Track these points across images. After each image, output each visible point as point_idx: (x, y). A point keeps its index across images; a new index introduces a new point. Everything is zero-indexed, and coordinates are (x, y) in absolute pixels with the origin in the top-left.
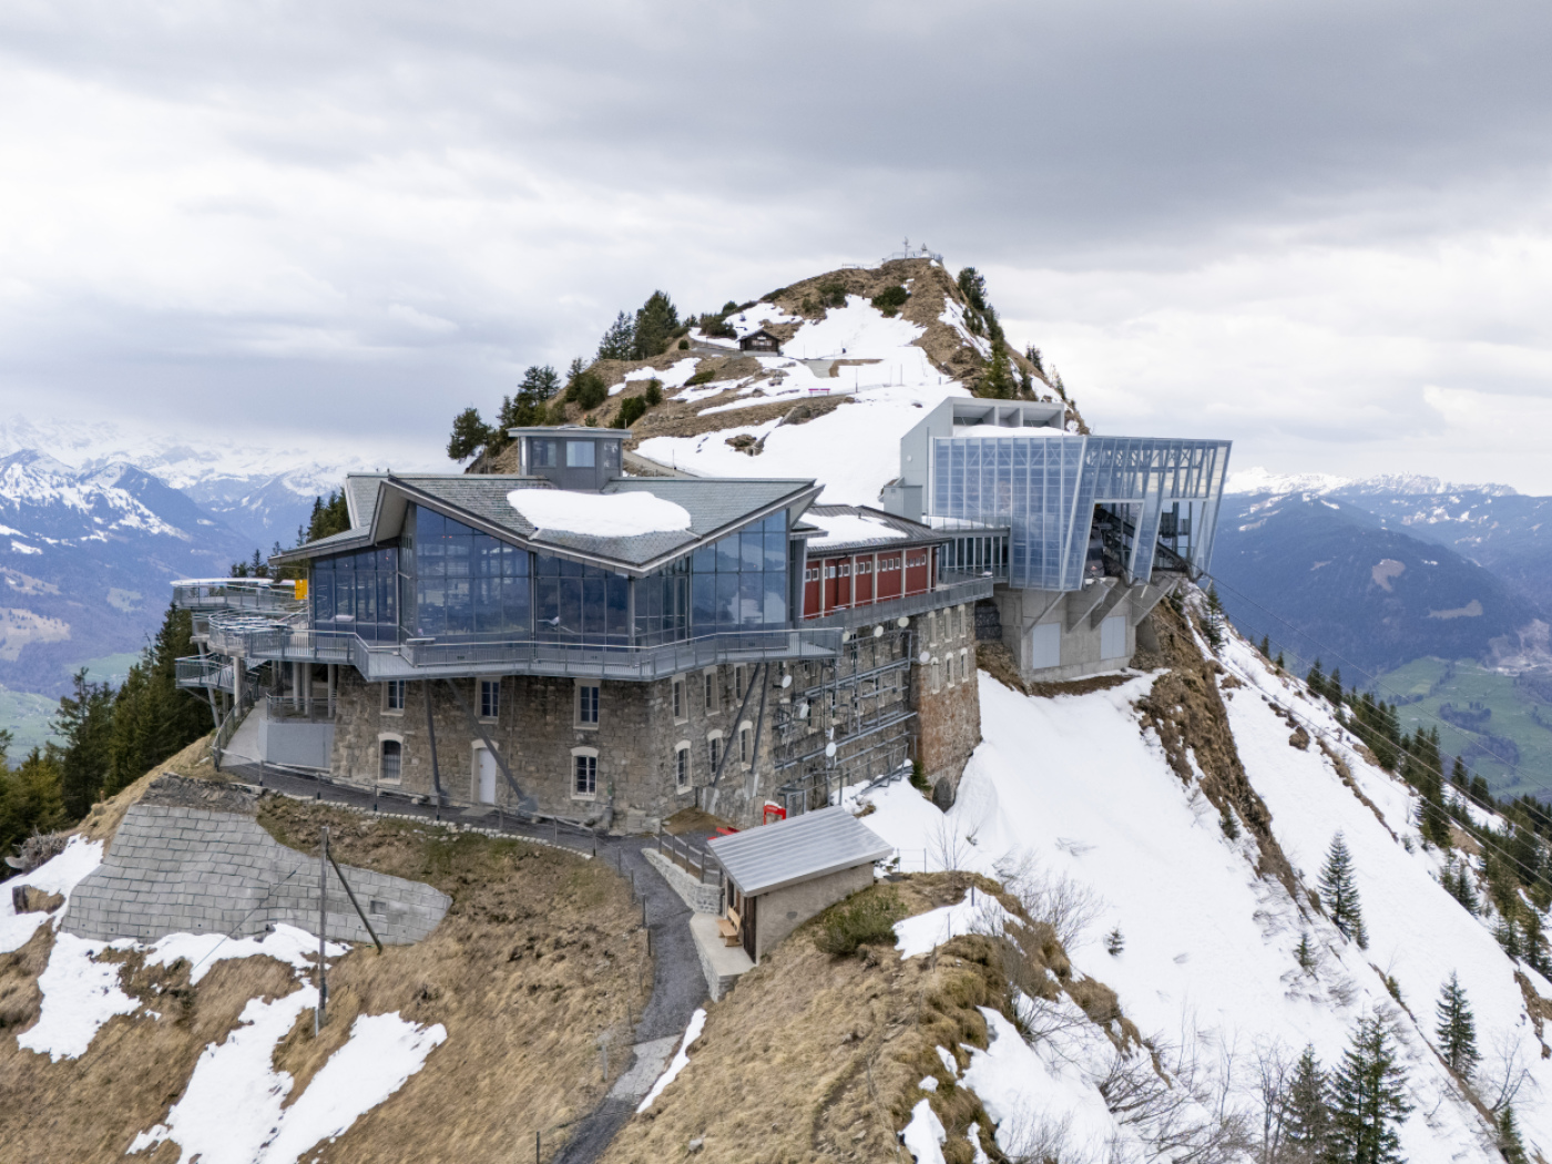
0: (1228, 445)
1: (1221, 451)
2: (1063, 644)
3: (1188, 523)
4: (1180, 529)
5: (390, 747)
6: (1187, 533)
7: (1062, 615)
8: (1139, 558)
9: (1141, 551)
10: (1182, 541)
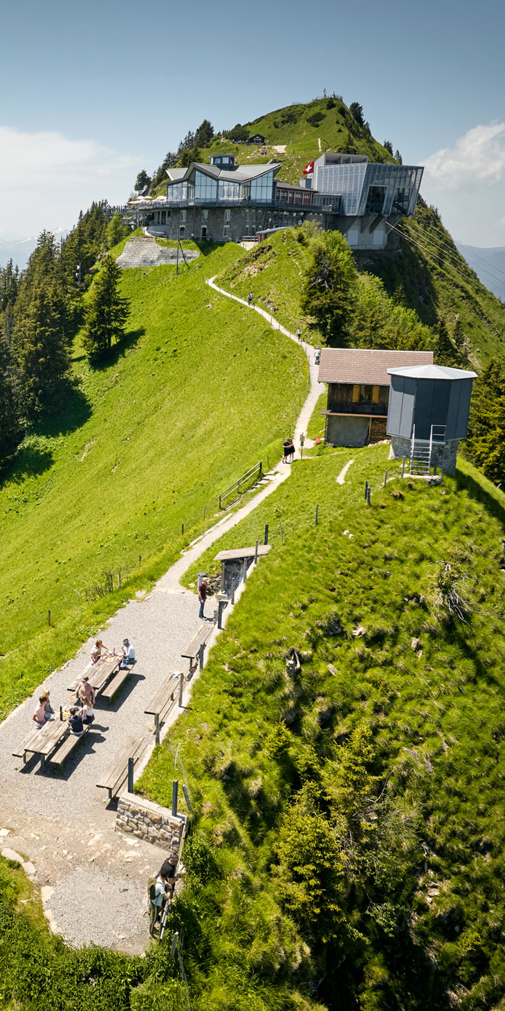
0: (423, 168)
1: (420, 170)
2: (359, 237)
3: (408, 197)
4: (405, 199)
5: (182, 229)
6: (408, 200)
7: (359, 227)
8: (386, 207)
9: (387, 207)
10: (406, 203)
